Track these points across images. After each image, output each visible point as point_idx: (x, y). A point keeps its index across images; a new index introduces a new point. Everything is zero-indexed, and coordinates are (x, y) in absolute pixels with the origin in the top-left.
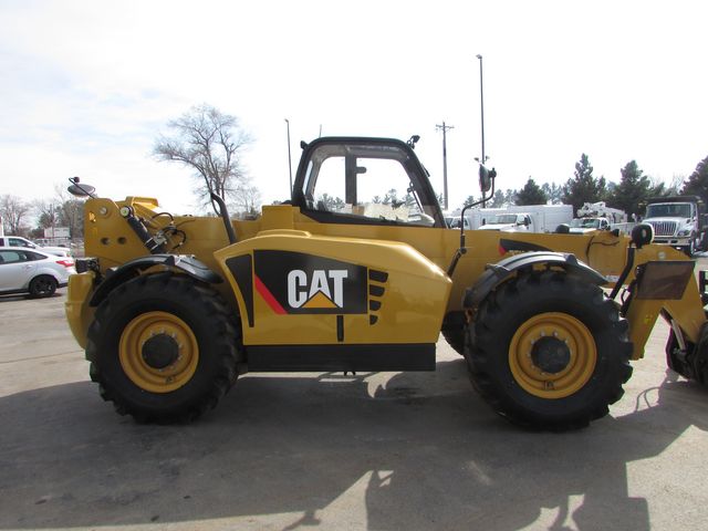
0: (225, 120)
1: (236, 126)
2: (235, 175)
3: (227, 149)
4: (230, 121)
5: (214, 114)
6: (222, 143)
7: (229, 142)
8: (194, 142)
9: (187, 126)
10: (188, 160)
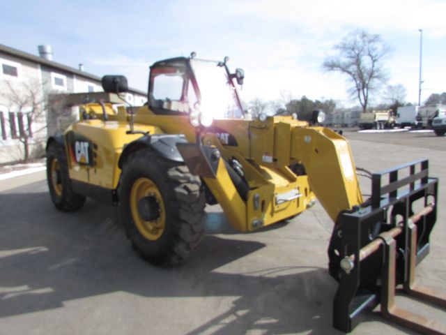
0: (372, 38)
1: (381, 41)
2: (377, 77)
3: (372, 58)
4: (376, 38)
5: (364, 35)
6: (369, 55)
7: (374, 54)
8: (348, 57)
9: (344, 48)
10: (344, 69)
